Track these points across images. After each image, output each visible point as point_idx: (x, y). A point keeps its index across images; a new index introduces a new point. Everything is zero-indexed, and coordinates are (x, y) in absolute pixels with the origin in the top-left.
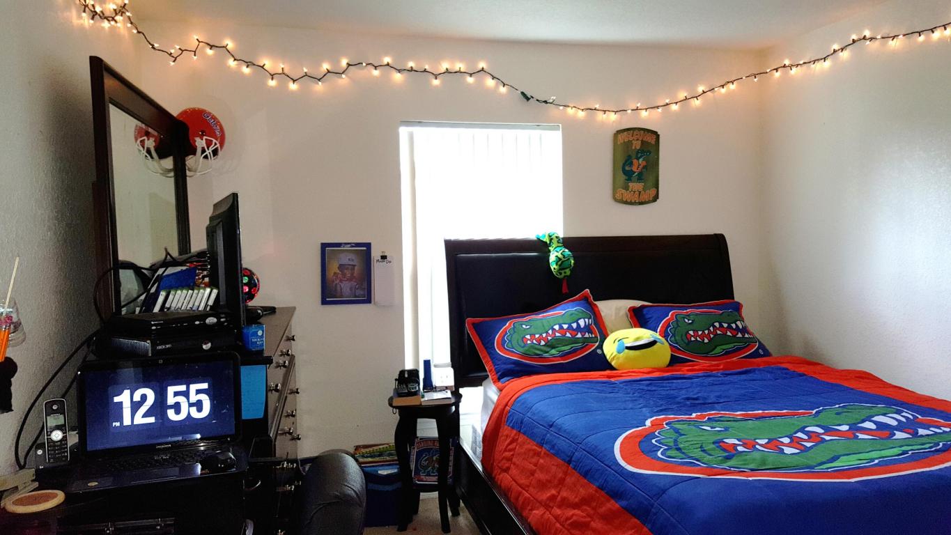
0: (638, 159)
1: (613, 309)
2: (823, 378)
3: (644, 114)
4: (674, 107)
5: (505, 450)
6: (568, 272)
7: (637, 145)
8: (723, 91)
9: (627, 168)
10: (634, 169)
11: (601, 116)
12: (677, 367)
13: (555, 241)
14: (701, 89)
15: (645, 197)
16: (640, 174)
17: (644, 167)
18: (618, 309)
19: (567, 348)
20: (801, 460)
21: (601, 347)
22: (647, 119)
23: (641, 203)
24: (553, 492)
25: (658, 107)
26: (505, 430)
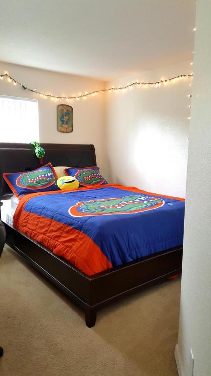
0: (66, 116)
1: (59, 170)
2: (123, 189)
3: (67, 100)
4: (77, 99)
5: (24, 219)
6: (43, 156)
7: (65, 111)
8: (93, 95)
9: (62, 119)
10: (65, 119)
11: (52, 99)
12: (81, 188)
13: (37, 145)
14: (86, 93)
15: (68, 130)
16: (67, 122)
17: (68, 119)
18: (61, 170)
19: (44, 183)
20: (122, 209)
21: (56, 183)
22: (68, 102)
23: (67, 132)
24: (46, 229)
25: (72, 98)
26: (24, 212)
